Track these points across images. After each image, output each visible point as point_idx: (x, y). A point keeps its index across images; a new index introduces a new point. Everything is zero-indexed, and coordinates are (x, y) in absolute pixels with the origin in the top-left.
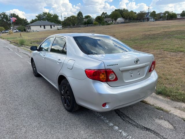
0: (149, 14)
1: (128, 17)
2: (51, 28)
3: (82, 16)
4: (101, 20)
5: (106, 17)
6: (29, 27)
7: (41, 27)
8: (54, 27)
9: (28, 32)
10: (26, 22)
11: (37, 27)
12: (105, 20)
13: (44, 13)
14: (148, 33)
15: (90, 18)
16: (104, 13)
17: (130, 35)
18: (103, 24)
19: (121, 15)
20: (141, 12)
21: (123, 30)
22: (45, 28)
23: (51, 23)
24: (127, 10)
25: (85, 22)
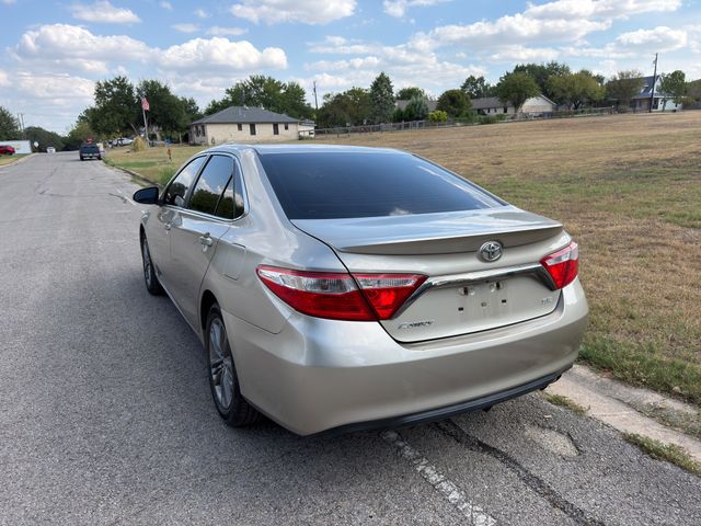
0: (658, 83)
1: (569, 95)
2: (276, 132)
3: (390, 90)
4: (460, 106)
5: (479, 95)
6: (200, 128)
7: (240, 128)
8: (286, 128)
9: (194, 145)
10: (191, 111)
11: (226, 127)
12: (476, 104)
13: (253, 79)
14: (633, 156)
15: (419, 99)
16: (472, 78)
17: (558, 163)
18: (468, 121)
19: (542, 85)
20: (622, 74)
21: (541, 141)
22: (253, 132)
23: (275, 117)
24: (565, 70)
25: (399, 110)
